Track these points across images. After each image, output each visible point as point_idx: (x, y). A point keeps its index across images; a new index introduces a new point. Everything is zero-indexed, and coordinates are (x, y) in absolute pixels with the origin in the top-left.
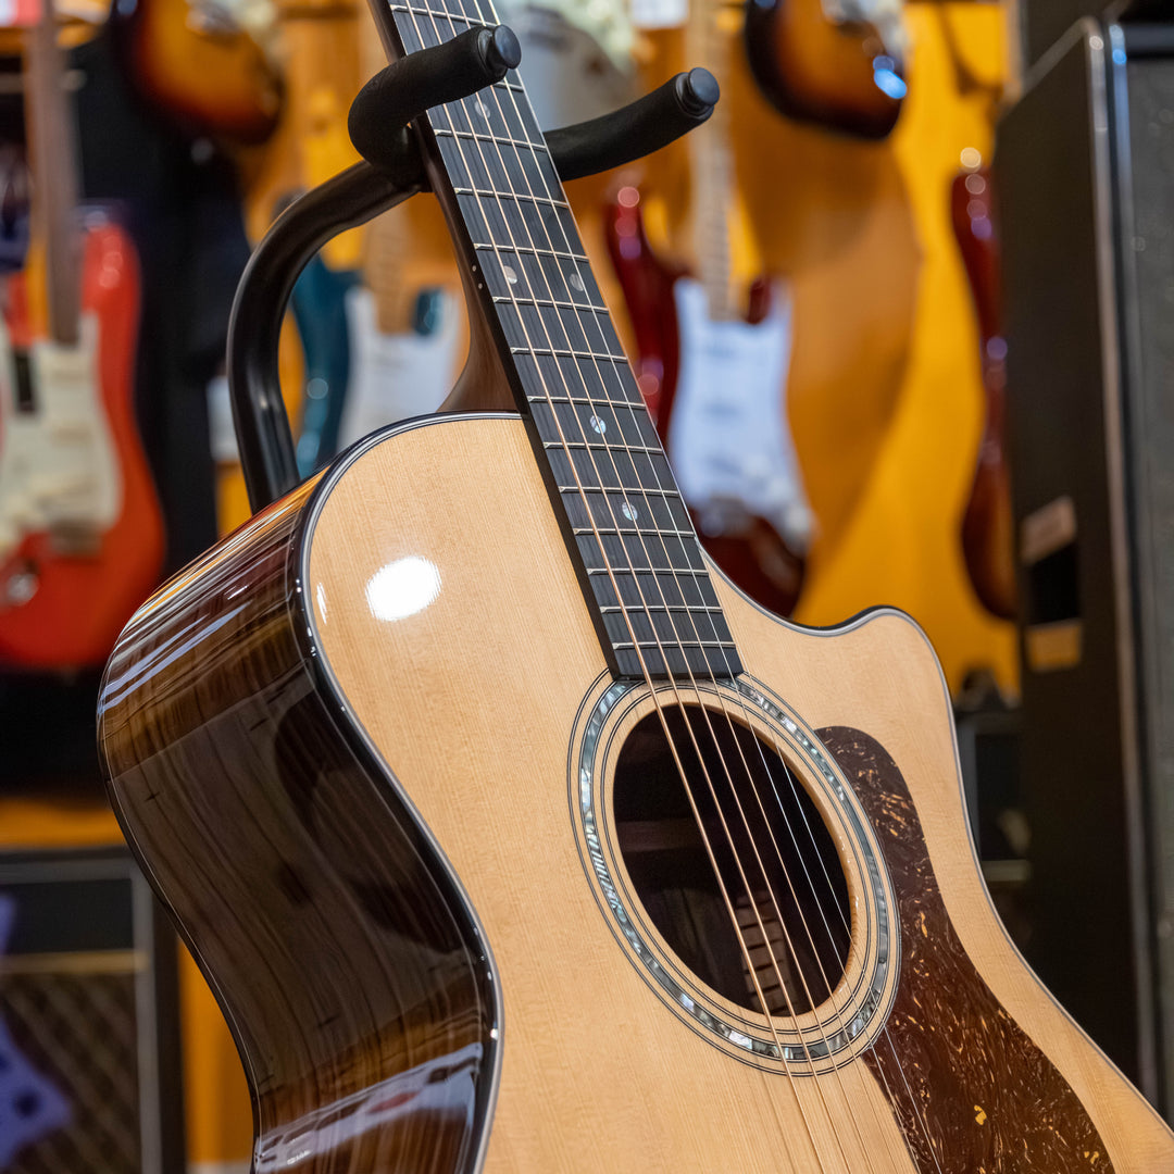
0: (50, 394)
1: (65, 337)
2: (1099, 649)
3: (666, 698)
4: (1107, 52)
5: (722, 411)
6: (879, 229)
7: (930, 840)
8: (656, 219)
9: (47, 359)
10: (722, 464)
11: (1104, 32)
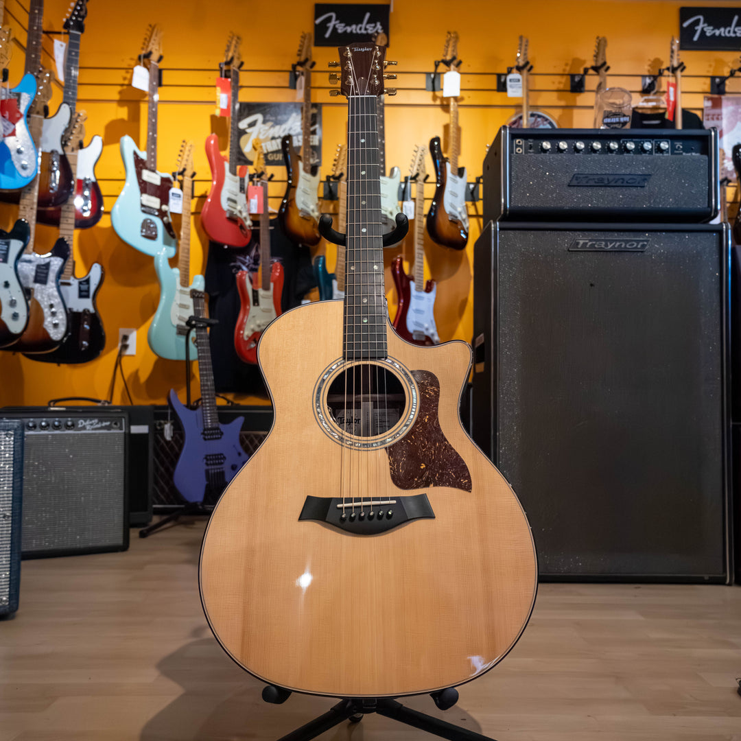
0: (261, 300)
1: (266, 288)
2: (487, 367)
3: (357, 363)
4: (495, 228)
5: (418, 311)
6: (462, 268)
7: (441, 399)
8: (406, 265)
9: (261, 292)
10: (417, 324)
11: (495, 222)
